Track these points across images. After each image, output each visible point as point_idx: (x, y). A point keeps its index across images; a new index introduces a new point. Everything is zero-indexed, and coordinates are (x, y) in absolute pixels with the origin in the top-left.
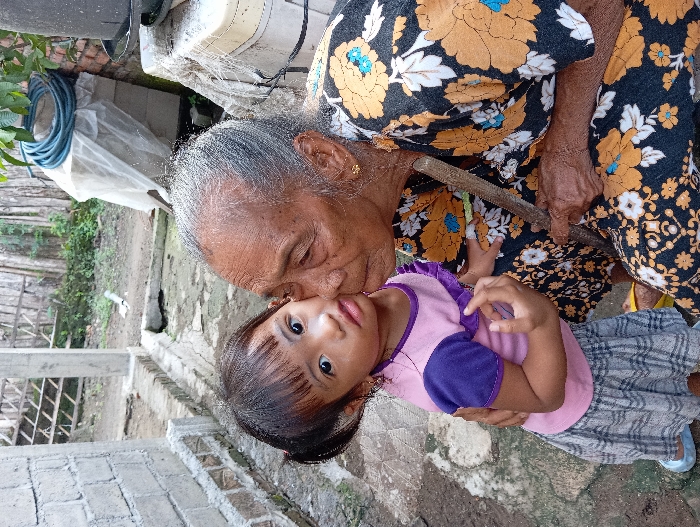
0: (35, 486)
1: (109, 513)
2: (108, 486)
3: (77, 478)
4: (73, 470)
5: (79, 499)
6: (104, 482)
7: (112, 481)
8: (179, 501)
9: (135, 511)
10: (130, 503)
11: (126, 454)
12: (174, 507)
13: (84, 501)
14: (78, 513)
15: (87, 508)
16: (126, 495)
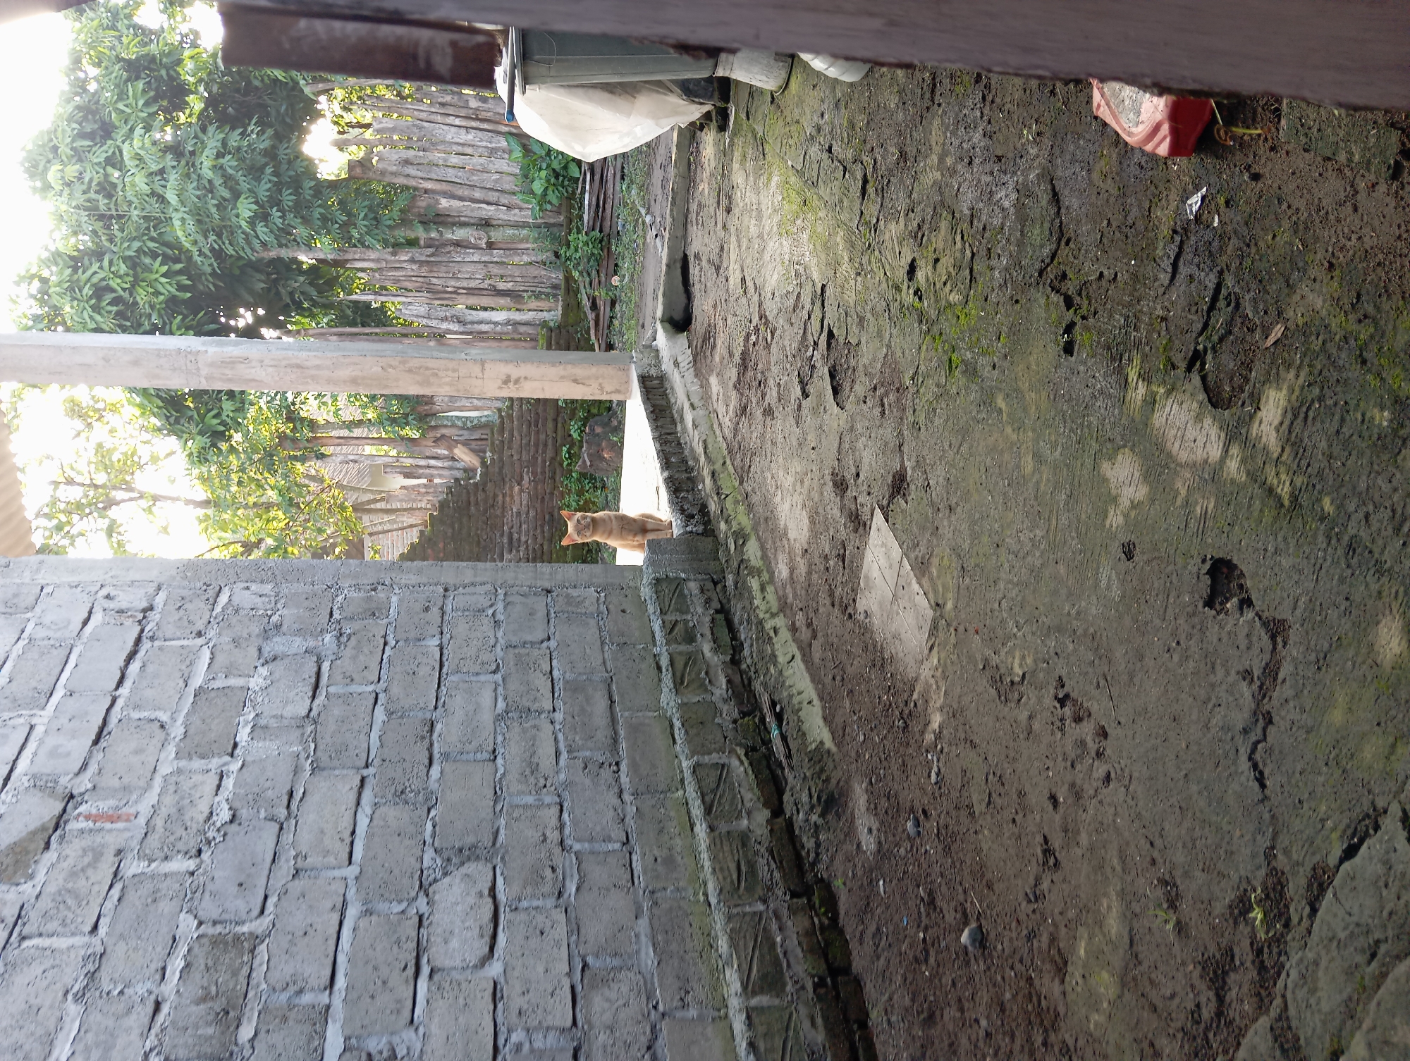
0: (445, 641)
1: (526, 703)
2: (536, 652)
3: (500, 634)
4: (500, 617)
5: (494, 672)
6: (532, 644)
7: (545, 644)
8: (622, 695)
9: (559, 703)
10: (557, 689)
11: (574, 593)
12: (612, 702)
13: (498, 677)
14: (486, 697)
15: (500, 689)
16: (556, 673)
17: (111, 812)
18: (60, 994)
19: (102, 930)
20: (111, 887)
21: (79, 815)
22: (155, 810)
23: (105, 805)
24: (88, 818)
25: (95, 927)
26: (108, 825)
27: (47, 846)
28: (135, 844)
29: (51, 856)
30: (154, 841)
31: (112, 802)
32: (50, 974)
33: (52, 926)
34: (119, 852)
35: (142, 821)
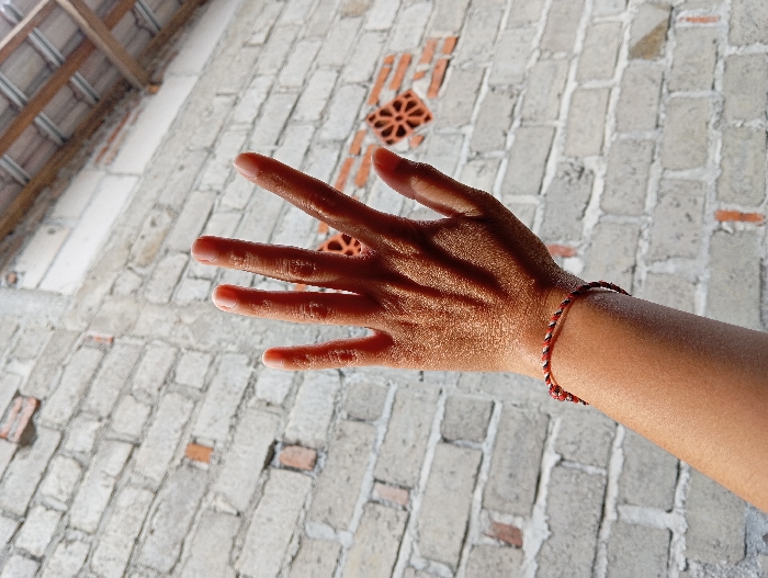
17: (702, 16)
18: (704, 125)
19: (719, 87)
20: (717, 62)
21: (682, 19)
22: (731, 14)
23: (698, 13)
24: (688, 20)
25: (713, 87)
26: (702, 25)
27: (667, 38)
28: (724, 35)
29: (672, 43)
30: (736, 33)
31: (701, 10)
32: (694, 112)
33: (686, 84)
34: (715, 42)
35: (724, 22)
